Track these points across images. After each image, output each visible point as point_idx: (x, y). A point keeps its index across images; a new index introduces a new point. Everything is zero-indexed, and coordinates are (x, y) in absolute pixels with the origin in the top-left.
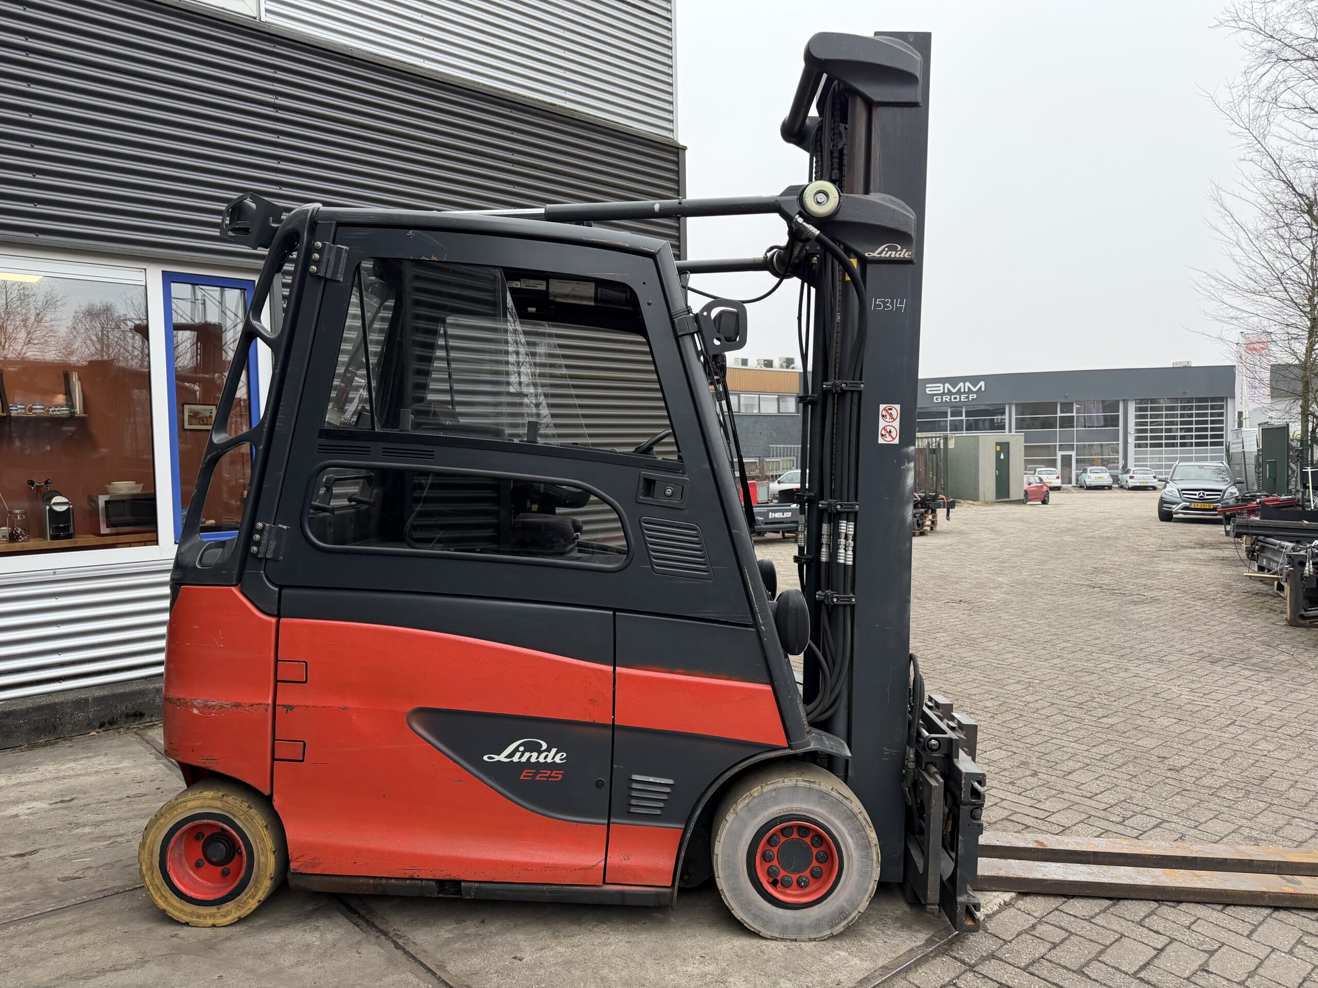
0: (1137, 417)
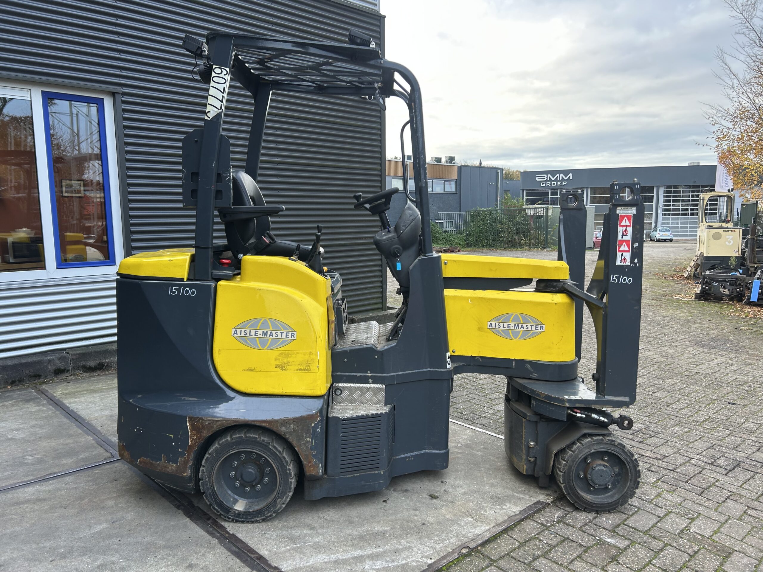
0: (665, 197)
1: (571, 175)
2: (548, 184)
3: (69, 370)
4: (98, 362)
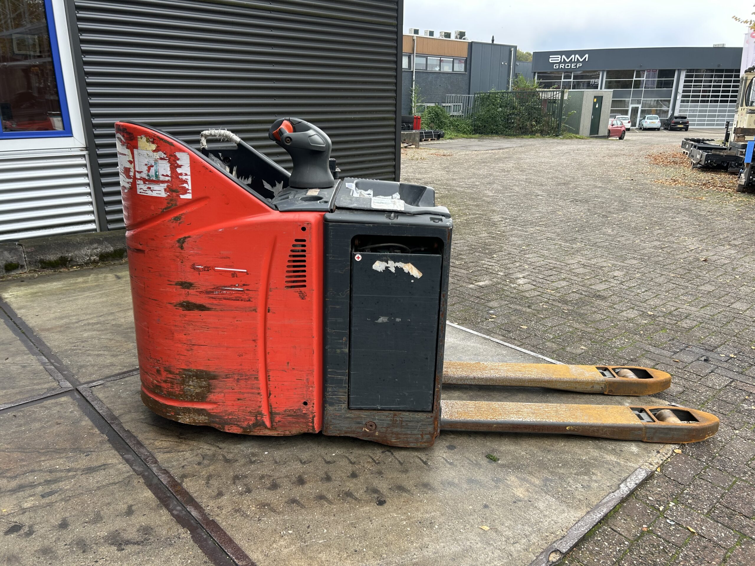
0: (686, 81)
1: (587, 56)
2: (562, 66)
3: (24, 266)
4: (60, 256)
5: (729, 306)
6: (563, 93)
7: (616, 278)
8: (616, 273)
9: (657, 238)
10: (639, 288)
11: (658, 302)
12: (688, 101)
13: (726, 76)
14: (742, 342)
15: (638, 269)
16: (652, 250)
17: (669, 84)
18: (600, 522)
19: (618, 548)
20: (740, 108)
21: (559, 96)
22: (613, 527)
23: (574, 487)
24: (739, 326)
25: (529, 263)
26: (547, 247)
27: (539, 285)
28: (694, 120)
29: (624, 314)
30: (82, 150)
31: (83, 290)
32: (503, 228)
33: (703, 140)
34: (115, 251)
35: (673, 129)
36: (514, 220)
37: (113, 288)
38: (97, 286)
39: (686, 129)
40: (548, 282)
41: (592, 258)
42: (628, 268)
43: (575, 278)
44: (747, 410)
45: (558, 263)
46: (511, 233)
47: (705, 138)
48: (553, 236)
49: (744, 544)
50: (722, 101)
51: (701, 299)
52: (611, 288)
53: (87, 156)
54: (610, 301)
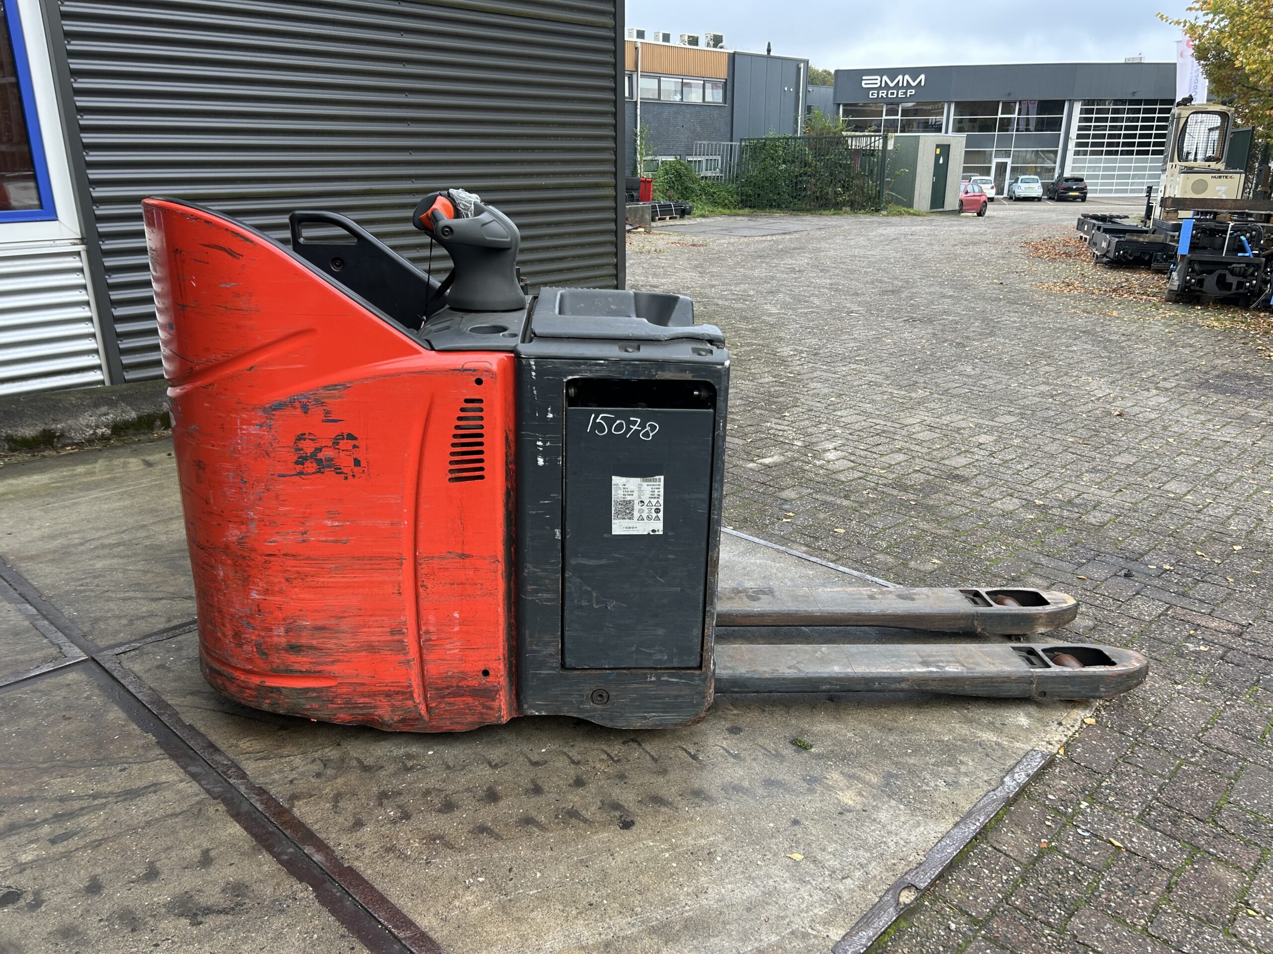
0: (1081, 120)
1: (922, 77)
2: (882, 93)
4: (41, 429)
5: (1159, 488)
6: (885, 139)
7: (983, 446)
8: (983, 439)
9: (1044, 380)
10: (1019, 463)
11: (1049, 483)
12: (1085, 153)
13: (1146, 111)
14: (1182, 545)
15: (1017, 430)
16: (1038, 400)
17: (1055, 125)
18: (975, 838)
19: (1005, 877)
20: (1169, 164)
21: (879, 144)
22: (995, 845)
23: (933, 785)
24: (1175, 520)
25: (842, 424)
26: (870, 397)
27: (859, 461)
28: (1096, 184)
29: (998, 504)
30: (74, 244)
31: (88, 487)
32: (798, 368)
33: (1112, 217)
34: (140, 418)
35: (1062, 199)
36: (815, 354)
37: (142, 483)
38: (112, 479)
39: (1084, 199)
40: (875, 456)
41: (942, 415)
42: (1000, 430)
43: (918, 448)
44: (1193, 652)
45: (889, 424)
46: (811, 375)
47: (1114, 214)
48: (879, 379)
49: (1197, 862)
50: (1139, 153)
51: (1117, 478)
52: (976, 463)
53: (84, 255)
54: (974, 484)
